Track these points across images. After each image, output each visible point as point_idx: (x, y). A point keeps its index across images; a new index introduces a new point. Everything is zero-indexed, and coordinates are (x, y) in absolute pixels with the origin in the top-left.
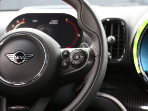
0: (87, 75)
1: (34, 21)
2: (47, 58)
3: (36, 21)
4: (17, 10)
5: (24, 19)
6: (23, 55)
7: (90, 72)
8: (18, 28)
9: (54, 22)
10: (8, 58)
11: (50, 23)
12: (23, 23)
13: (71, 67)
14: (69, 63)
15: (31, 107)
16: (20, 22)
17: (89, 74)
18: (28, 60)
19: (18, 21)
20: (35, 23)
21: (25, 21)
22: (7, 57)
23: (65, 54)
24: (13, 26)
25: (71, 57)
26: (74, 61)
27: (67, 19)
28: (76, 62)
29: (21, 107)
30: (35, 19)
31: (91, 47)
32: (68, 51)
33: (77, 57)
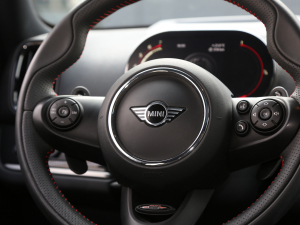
0: (287, 149)
1: (179, 46)
2: (208, 115)
3: (183, 46)
4: (147, 26)
5: (160, 42)
6: (163, 109)
7: (292, 144)
8: (148, 60)
9: (218, 48)
10: (136, 115)
11: (210, 50)
12: (159, 49)
13: (253, 133)
14: (250, 126)
15: (177, 208)
16: (154, 47)
17: (290, 146)
18: (172, 119)
19: (149, 47)
20: (181, 49)
21: (162, 46)
22: (133, 112)
23: (243, 107)
24: (141, 55)
25: (254, 115)
26: (260, 121)
27: (242, 42)
28: (265, 124)
29: (160, 207)
30: (181, 43)
31: (294, 94)
32: (248, 103)
33: (267, 114)
